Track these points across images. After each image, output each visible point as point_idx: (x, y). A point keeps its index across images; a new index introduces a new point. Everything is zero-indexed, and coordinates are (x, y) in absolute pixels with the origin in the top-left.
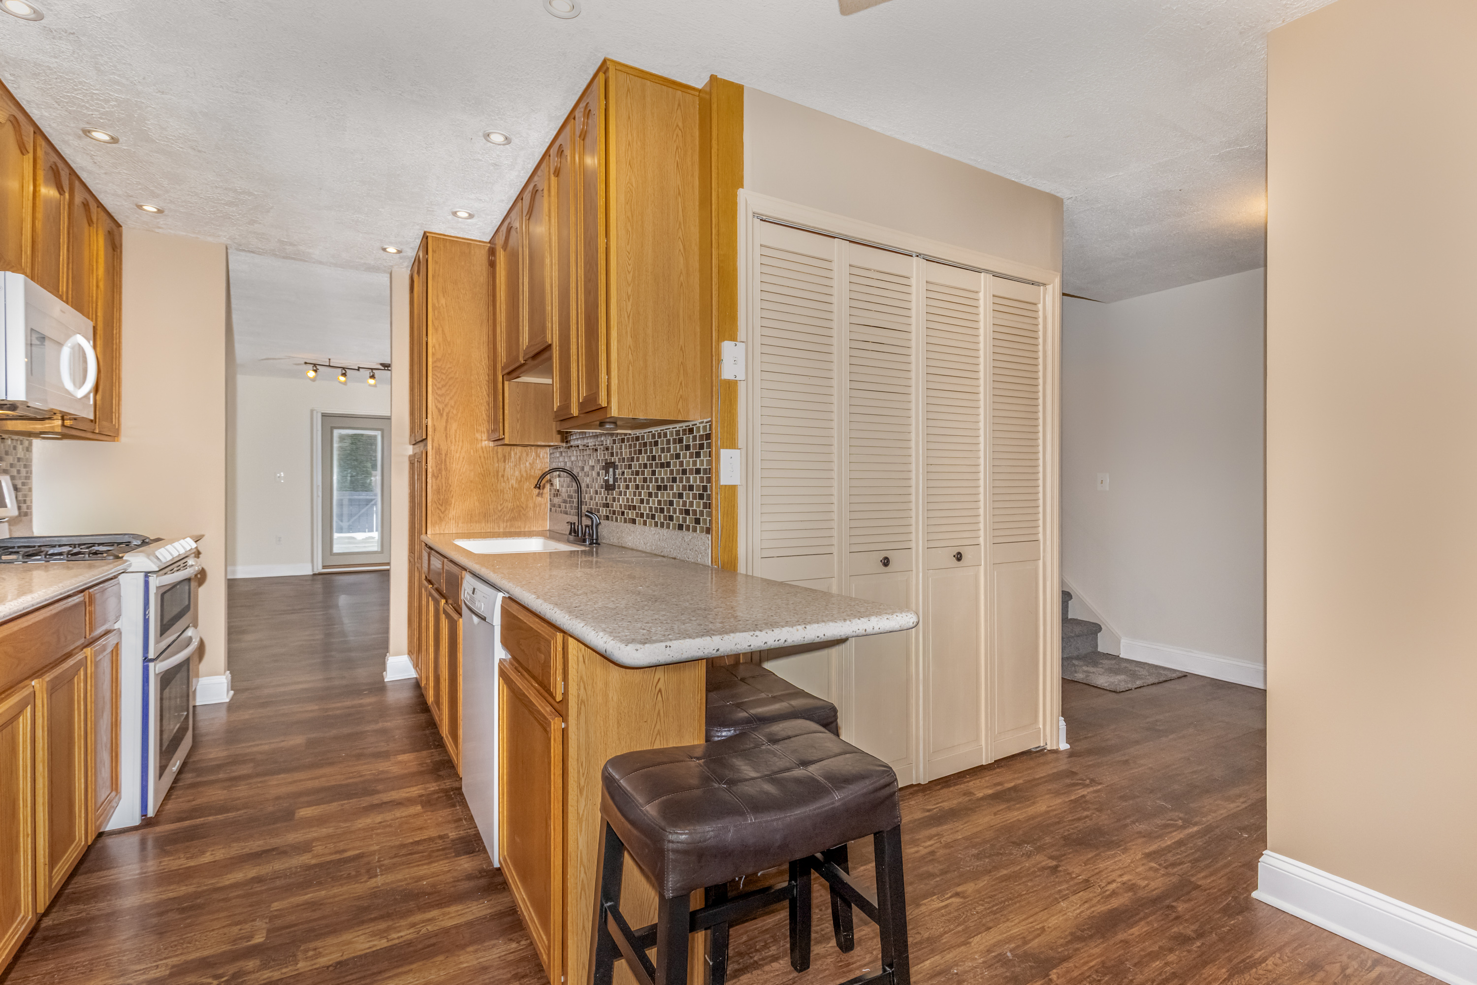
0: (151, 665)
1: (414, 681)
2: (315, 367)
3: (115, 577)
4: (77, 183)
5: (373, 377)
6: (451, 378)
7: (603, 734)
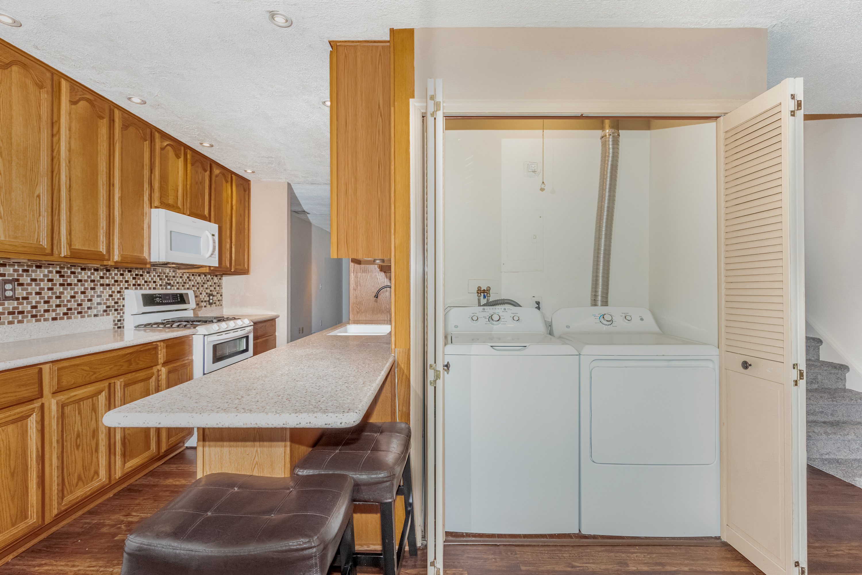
4: (215, 166)
7: (220, 457)
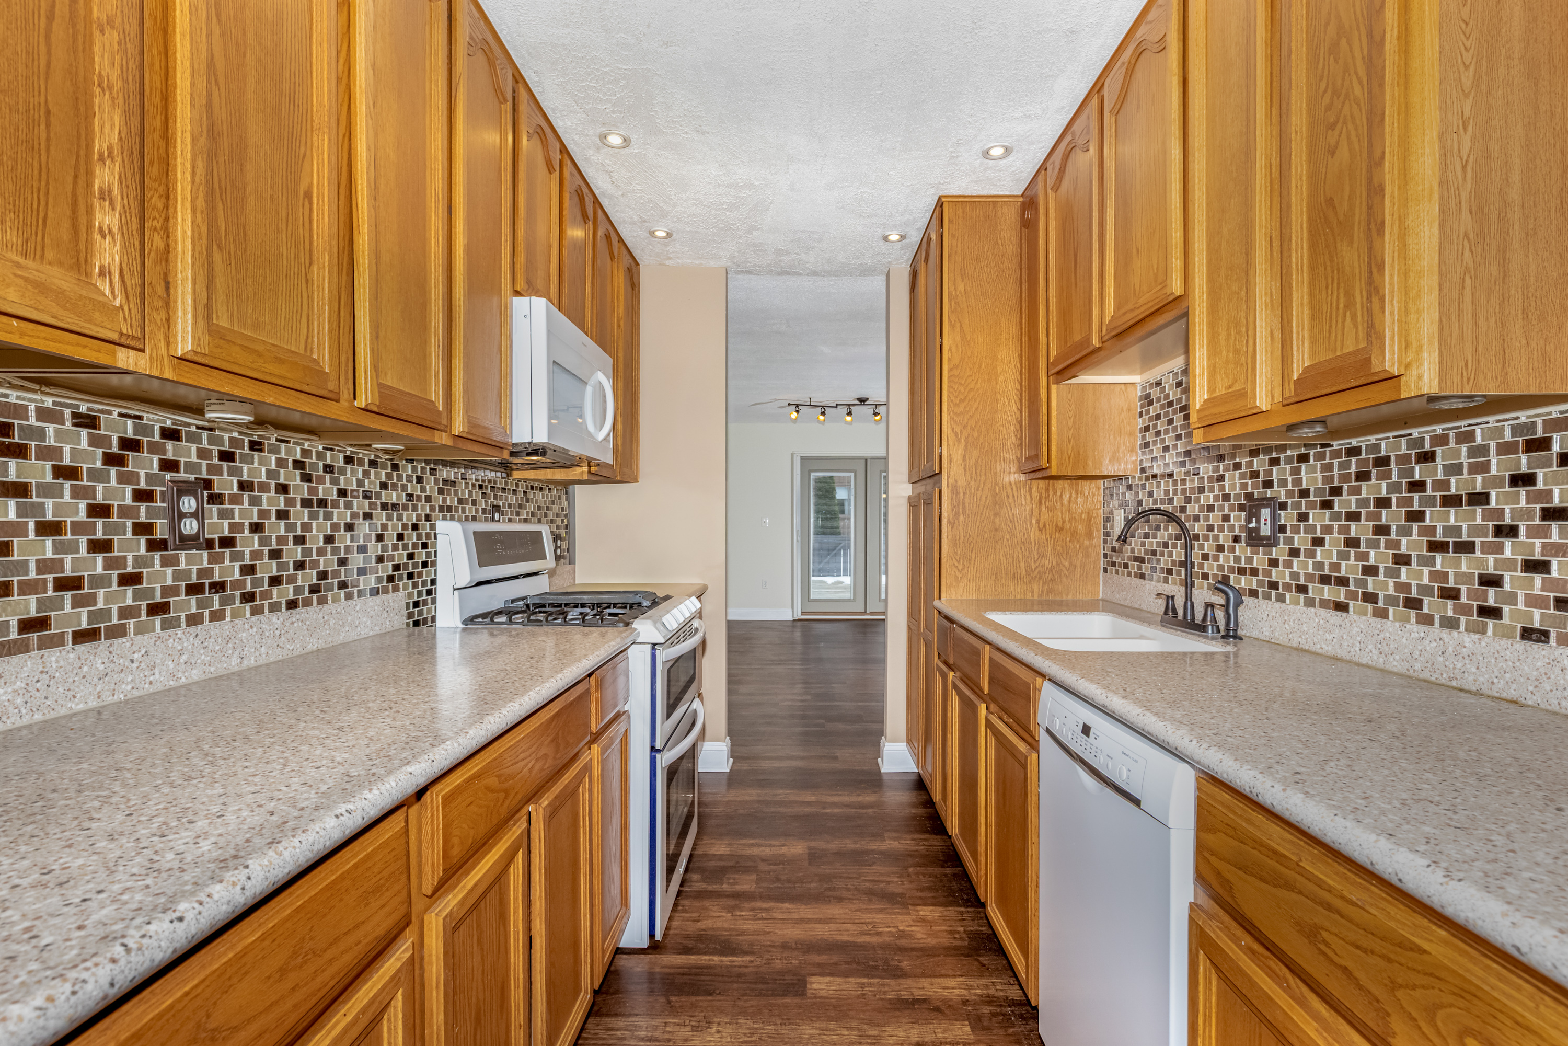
0: (658, 756)
1: (914, 777)
2: (797, 407)
3: (625, 650)
4: (600, 212)
5: (849, 414)
6: (972, 389)
